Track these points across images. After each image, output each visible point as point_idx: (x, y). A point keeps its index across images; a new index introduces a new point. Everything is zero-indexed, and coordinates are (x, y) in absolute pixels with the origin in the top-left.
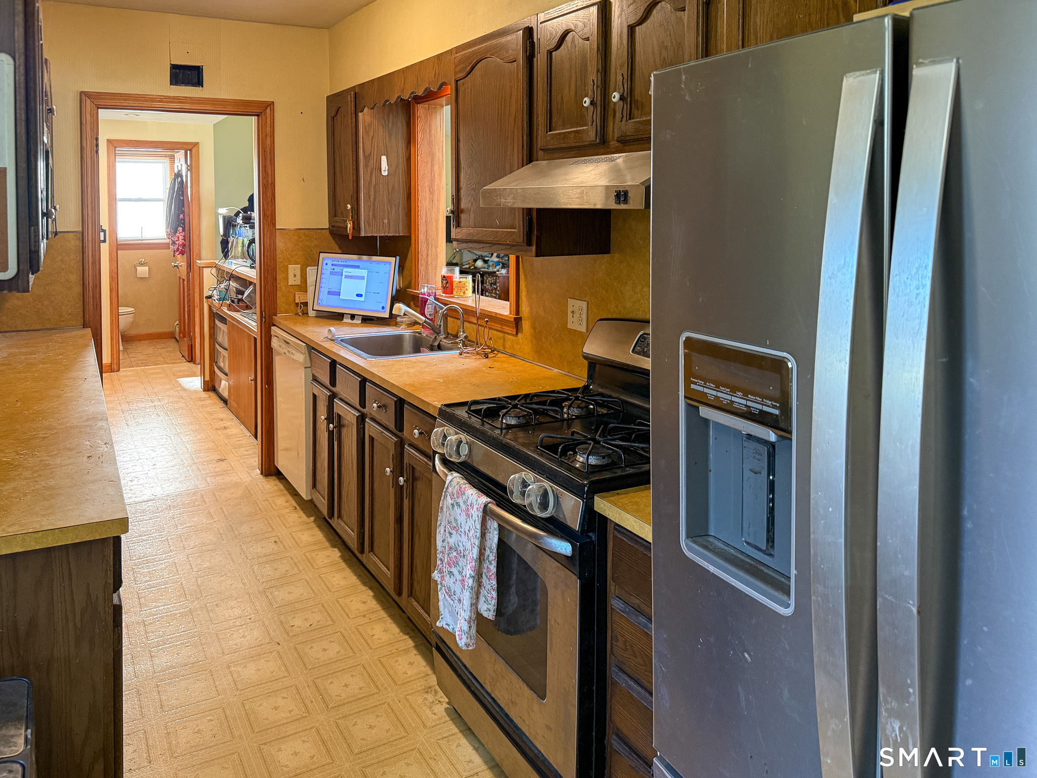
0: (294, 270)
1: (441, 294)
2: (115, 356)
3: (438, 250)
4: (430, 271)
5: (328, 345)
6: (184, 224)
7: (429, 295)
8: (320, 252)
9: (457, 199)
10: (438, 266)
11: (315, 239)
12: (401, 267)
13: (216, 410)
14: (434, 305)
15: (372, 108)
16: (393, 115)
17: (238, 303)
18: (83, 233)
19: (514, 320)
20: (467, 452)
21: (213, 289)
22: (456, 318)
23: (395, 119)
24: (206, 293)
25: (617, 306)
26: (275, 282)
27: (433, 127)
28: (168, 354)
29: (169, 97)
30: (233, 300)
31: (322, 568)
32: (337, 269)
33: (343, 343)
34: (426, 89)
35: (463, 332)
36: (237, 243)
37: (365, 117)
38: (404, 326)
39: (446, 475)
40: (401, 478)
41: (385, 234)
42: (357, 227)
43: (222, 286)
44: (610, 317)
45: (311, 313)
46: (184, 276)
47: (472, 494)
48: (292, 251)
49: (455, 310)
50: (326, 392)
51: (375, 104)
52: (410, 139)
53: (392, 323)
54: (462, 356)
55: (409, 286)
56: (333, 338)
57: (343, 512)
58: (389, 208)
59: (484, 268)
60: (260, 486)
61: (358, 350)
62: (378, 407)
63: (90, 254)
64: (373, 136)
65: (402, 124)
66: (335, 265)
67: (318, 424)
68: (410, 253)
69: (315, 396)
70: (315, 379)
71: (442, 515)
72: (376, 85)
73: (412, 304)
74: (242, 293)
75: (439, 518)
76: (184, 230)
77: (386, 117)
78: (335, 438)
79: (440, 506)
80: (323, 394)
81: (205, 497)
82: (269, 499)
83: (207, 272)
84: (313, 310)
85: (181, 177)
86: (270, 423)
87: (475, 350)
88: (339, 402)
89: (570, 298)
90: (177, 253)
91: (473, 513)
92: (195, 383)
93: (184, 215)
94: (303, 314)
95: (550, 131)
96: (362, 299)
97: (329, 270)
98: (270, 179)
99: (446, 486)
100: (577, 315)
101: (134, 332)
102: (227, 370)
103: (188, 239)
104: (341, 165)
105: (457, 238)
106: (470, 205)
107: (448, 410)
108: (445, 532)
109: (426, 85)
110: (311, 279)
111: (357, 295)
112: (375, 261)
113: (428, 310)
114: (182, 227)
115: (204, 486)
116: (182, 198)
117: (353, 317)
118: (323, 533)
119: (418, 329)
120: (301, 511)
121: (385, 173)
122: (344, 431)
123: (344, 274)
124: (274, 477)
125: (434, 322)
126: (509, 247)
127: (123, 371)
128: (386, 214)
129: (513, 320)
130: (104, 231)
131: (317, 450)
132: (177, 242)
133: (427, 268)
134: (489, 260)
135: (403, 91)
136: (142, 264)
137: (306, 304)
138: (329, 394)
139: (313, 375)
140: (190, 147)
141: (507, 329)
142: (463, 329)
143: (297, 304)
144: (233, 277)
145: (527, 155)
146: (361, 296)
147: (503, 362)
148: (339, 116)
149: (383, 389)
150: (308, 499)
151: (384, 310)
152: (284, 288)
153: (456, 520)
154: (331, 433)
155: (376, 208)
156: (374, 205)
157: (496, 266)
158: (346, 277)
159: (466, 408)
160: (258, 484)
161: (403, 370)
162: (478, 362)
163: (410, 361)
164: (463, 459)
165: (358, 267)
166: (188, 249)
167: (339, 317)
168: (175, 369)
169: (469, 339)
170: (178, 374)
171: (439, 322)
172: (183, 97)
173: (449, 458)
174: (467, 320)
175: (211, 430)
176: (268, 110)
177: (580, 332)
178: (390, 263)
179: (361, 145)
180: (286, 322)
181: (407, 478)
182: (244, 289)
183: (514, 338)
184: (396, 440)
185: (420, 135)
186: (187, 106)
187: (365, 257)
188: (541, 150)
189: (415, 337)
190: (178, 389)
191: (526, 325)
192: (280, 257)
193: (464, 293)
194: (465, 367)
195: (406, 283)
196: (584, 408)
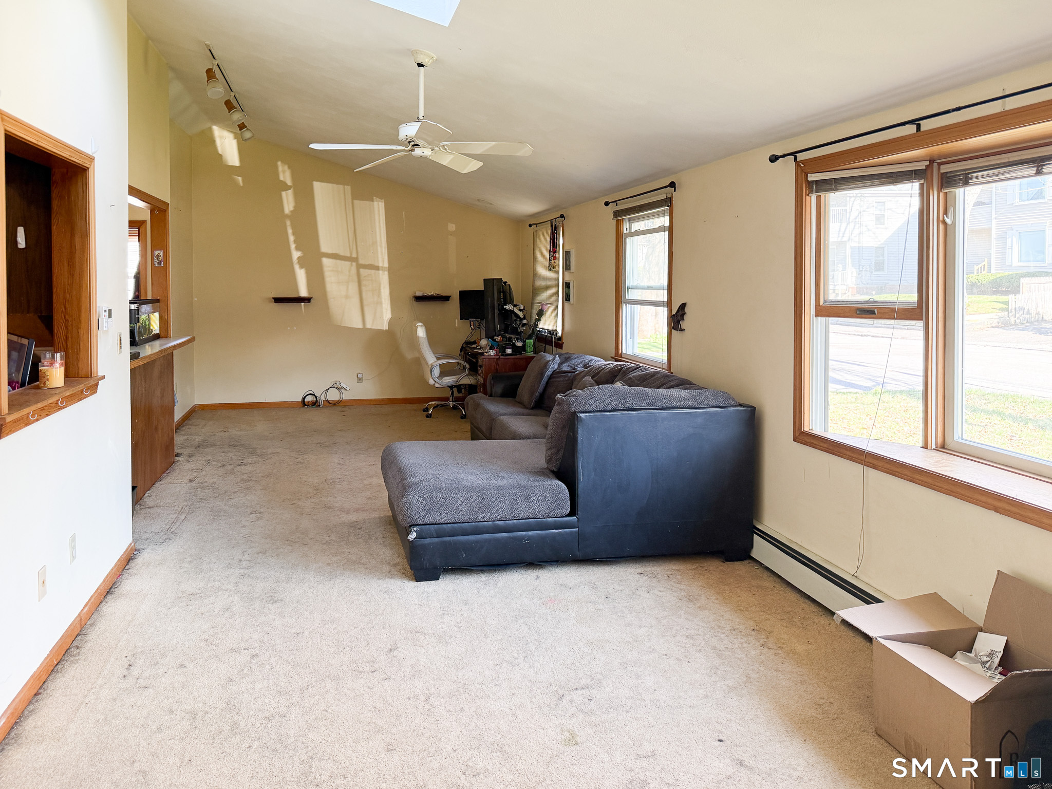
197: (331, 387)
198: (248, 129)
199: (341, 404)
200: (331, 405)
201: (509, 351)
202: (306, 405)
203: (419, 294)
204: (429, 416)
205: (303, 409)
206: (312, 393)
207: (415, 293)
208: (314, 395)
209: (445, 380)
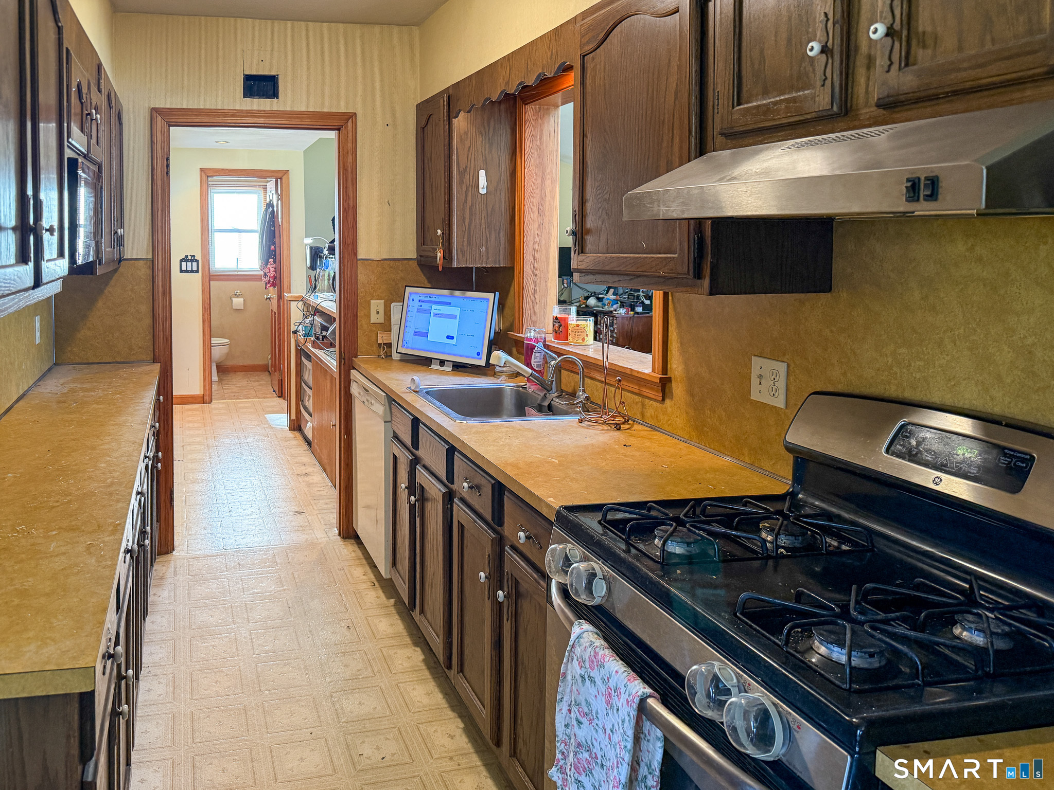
0: (377, 305)
1: (553, 340)
2: (207, 388)
3: (549, 285)
4: (538, 311)
5: (410, 398)
6: (275, 255)
7: (537, 341)
8: (406, 286)
9: (580, 215)
10: (548, 304)
11: (401, 271)
12: (501, 306)
13: (299, 452)
14: (543, 354)
15: (469, 112)
16: (494, 121)
17: (323, 340)
18: (153, 261)
19: (660, 382)
20: (604, 593)
21: (298, 324)
22: (572, 372)
23: (496, 125)
24: (293, 328)
25: (845, 374)
26: (355, 318)
27: (545, 133)
28: (260, 387)
29: (242, 110)
30: (318, 337)
31: (401, 674)
32: (425, 306)
33: (429, 397)
34: (539, 75)
35: (584, 391)
36: (324, 275)
37: (461, 123)
38: (503, 377)
39: (572, 624)
40: (500, 593)
41: (482, 264)
42: (448, 256)
43: (308, 321)
44: (831, 389)
45: (396, 356)
46: (275, 310)
47: (617, 672)
48: (374, 284)
49: (573, 363)
50: (407, 454)
51: (473, 106)
52: (515, 149)
53: (489, 372)
54: (583, 425)
55: (511, 328)
56: (418, 390)
57: (426, 607)
58: (487, 233)
59: (598, 306)
60: (337, 551)
61: (445, 407)
62: (469, 487)
63: (160, 283)
64: (470, 147)
65: (506, 131)
66: (423, 301)
67: (398, 492)
68: (512, 288)
69: (395, 457)
70: (396, 437)
71: (565, 686)
72: (474, 82)
73: (514, 350)
74: (326, 329)
75: (560, 689)
76: (275, 262)
77: (486, 124)
78: (418, 512)
79: (561, 672)
80: (404, 458)
81: (277, 557)
82: (345, 568)
83: (293, 305)
84: (397, 352)
85: (273, 207)
86: (349, 479)
87: (601, 417)
88: (422, 471)
89: (755, 355)
90: (269, 285)
91: (620, 705)
92: (282, 420)
93: (275, 247)
94: (386, 357)
95: (739, 104)
96: (453, 342)
97: (416, 307)
98: (352, 202)
99: (571, 643)
100: (767, 383)
101: (230, 363)
102: (311, 410)
103: (279, 272)
104: (431, 185)
105: (579, 267)
106: (600, 223)
107: (572, 517)
108: (570, 713)
109: (539, 71)
110: (395, 318)
111: (448, 337)
112: (470, 298)
113: (535, 360)
114: (273, 258)
115: (278, 543)
116: (273, 229)
117: (442, 363)
118: (403, 623)
119: (521, 381)
120: (379, 588)
121: (483, 191)
122: (428, 506)
123: (433, 311)
124: (353, 541)
125: (542, 374)
126: (662, 280)
127: (216, 404)
128: (484, 239)
129: (658, 381)
130: (197, 261)
131: (398, 522)
132: (268, 274)
133: (534, 307)
134: (604, 298)
135: (507, 83)
136: (237, 296)
137: (389, 345)
138: (411, 458)
139: (394, 432)
140: (280, 175)
141: (646, 392)
142: (583, 387)
143: (380, 345)
144: (317, 311)
145: (696, 145)
146: (452, 338)
147: (643, 438)
148: (429, 126)
149: (477, 466)
150: (388, 578)
151: (480, 356)
152: (365, 326)
153: (588, 704)
154: (412, 507)
155: (472, 234)
156: (469, 229)
157: (612, 305)
158: (436, 315)
159: (599, 516)
160: (335, 547)
161: (503, 440)
162: (606, 435)
163: (513, 427)
164: (597, 601)
165: (449, 304)
166: (279, 282)
167: (425, 362)
168: (265, 404)
169: (592, 400)
170: (267, 410)
171: (549, 376)
172: (257, 111)
173: (575, 595)
174: (588, 375)
175: (292, 476)
176: (350, 123)
177: (773, 407)
178: (488, 300)
179: (455, 157)
180: (366, 365)
181: (508, 593)
182: (329, 326)
183: (658, 405)
184: (494, 536)
185: (528, 143)
186: (261, 120)
187: (457, 293)
188: (722, 134)
189: (518, 392)
190: (265, 426)
191: (678, 389)
192: (361, 291)
193: (583, 340)
194: (588, 442)
195: (507, 324)
196: (798, 536)
201: (639, 310)
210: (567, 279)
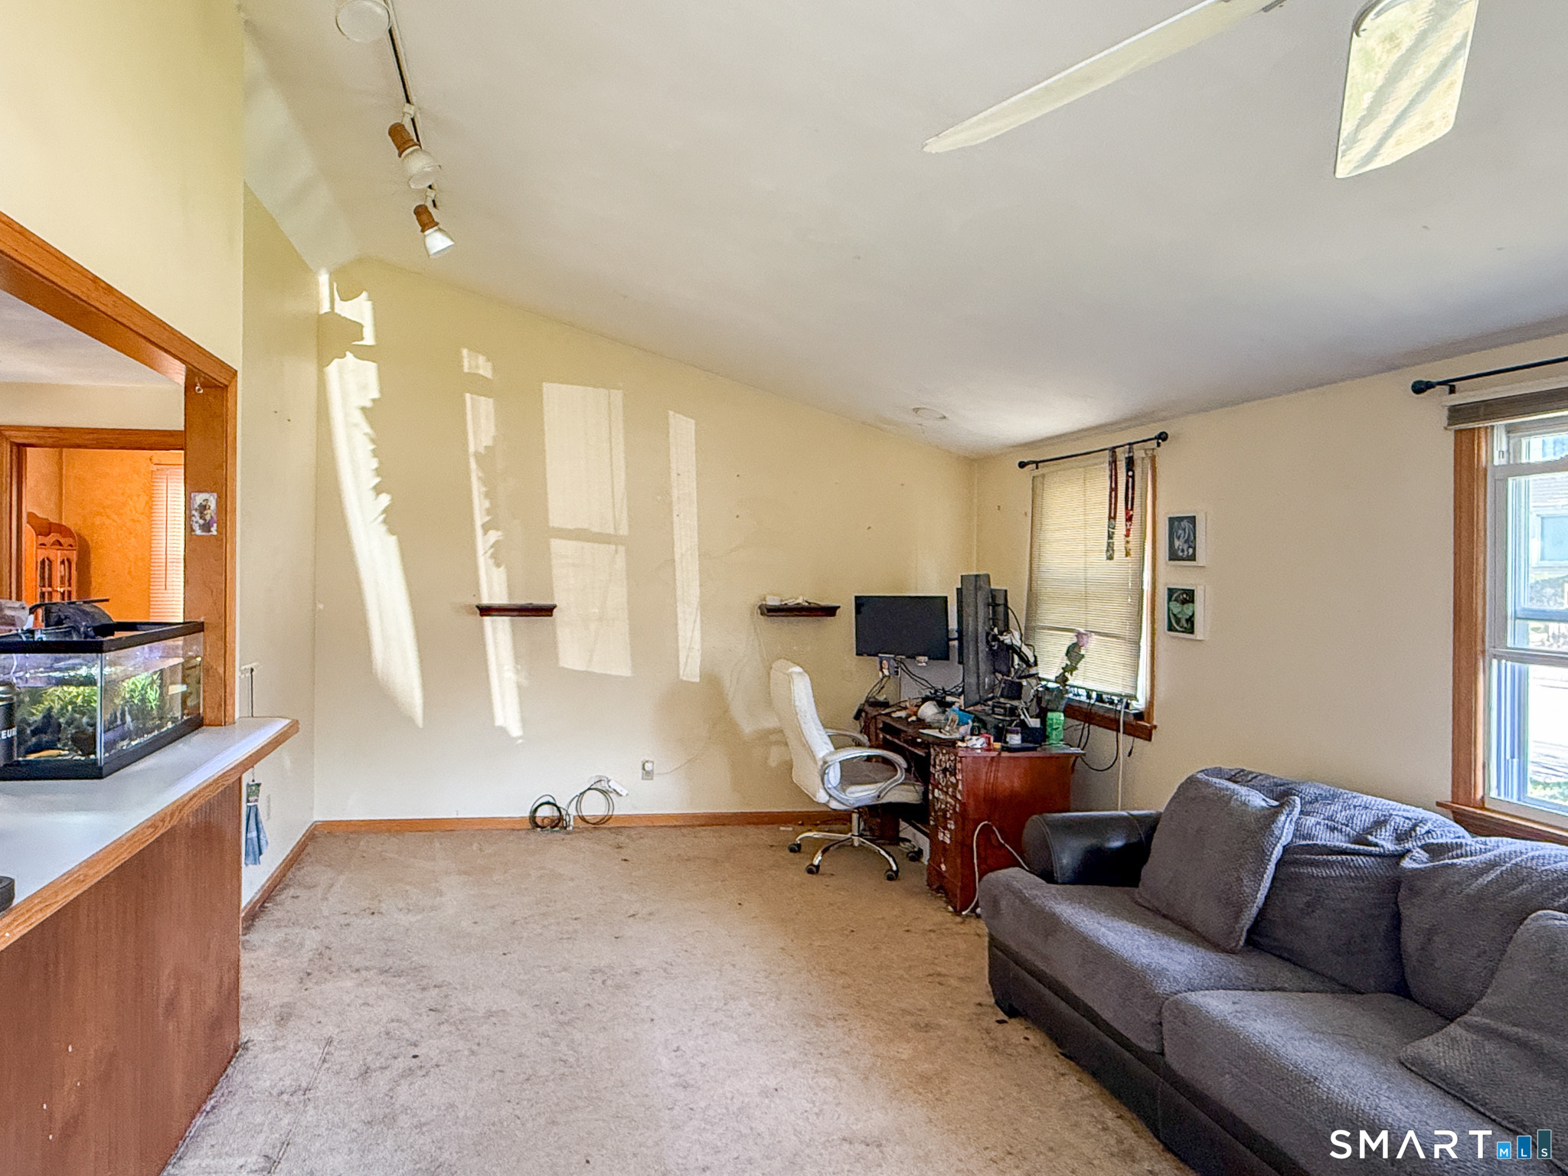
197: (589, 789)
198: (440, 229)
199: (610, 824)
200: (587, 825)
201: (1015, 740)
202: (538, 826)
203: (773, 601)
204: (813, 870)
205: (533, 836)
206: (552, 801)
207: (764, 599)
208: (555, 805)
209: (852, 793)
210: (888, 660)
